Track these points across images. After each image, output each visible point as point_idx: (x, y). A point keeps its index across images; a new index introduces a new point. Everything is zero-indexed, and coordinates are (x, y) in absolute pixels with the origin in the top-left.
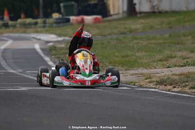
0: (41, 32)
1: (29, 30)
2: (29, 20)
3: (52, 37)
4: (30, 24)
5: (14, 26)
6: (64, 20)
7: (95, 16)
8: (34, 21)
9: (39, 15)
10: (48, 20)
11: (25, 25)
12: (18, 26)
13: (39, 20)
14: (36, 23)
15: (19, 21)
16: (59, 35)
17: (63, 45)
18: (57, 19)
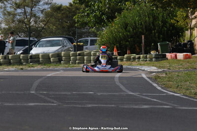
0: (144, 65)
1: (134, 63)
2: (133, 55)
3: (154, 69)
4: (134, 59)
5: (122, 60)
6: (162, 56)
7: (185, 53)
8: (137, 56)
9: (141, 51)
10: (148, 56)
11: (129, 59)
12: (124, 60)
13: (141, 56)
14: (139, 58)
15: (126, 56)
16: (160, 67)
17: (164, 75)
18: (156, 55)
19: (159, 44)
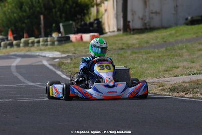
0: (45, 50)
1: (33, 48)
2: (32, 39)
3: (57, 54)
4: (33, 43)
5: (18, 45)
6: (65, 39)
7: (92, 34)
8: (36, 40)
9: (41, 34)
10: (49, 39)
11: (26, 44)
12: (21, 45)
13: (41, 39)
14: (39, 42)
15: (23, 40)
16: (63, 52)
17: (69, 61)
18: (58, 38)
19: (61, 24)
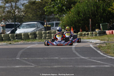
0: (91, 38)
1: (84, 38)
2: (84, 33)
3: (98, 41)
4: (85, 35)
6: (103, 33)
8: (87, 33)
9: (89, 30)
10: (94, 32)
11: (81, 35)
12: (78, 35)
13: (89, 33)
15: (79, 33)
16: (102, 40)
17: (105, 45)
18: (99, 32)
19: (101, 24)
